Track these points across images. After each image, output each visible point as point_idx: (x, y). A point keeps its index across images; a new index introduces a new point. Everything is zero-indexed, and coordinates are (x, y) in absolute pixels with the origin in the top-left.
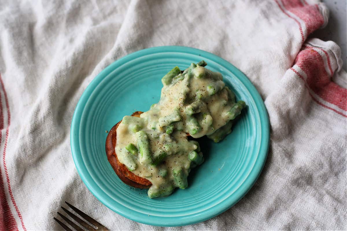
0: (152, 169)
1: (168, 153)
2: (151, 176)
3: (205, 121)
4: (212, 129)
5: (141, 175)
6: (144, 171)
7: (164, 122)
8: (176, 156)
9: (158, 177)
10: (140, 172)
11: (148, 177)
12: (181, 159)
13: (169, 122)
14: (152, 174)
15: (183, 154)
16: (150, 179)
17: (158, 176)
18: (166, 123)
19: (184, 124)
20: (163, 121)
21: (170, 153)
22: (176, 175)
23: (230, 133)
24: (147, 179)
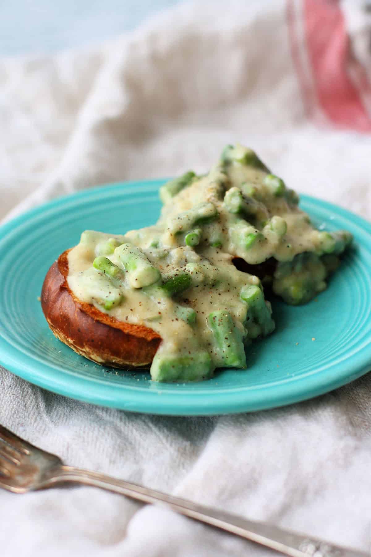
0: (159, 303)
1: (193, 276)
2: (159, 318)
3: (271, 226)
4: (288, 247)
5: (134, 319)
6: (139, 309)
7: (177, 221)
8: (211, 292)
9: (175, 322)
10: (131, 310)
11: (150, 320)
12: (226, 298)
13: (191, 218)
14: (160, 313)
15: (229, 291)
16: (156, 327)
17: (174, 319)
18: (184, 223)
19: (223, 230)
20: (177, 219)
21: (200, 278)
22: (217, 319)
23: (324, 290)
24: (149, 325)
